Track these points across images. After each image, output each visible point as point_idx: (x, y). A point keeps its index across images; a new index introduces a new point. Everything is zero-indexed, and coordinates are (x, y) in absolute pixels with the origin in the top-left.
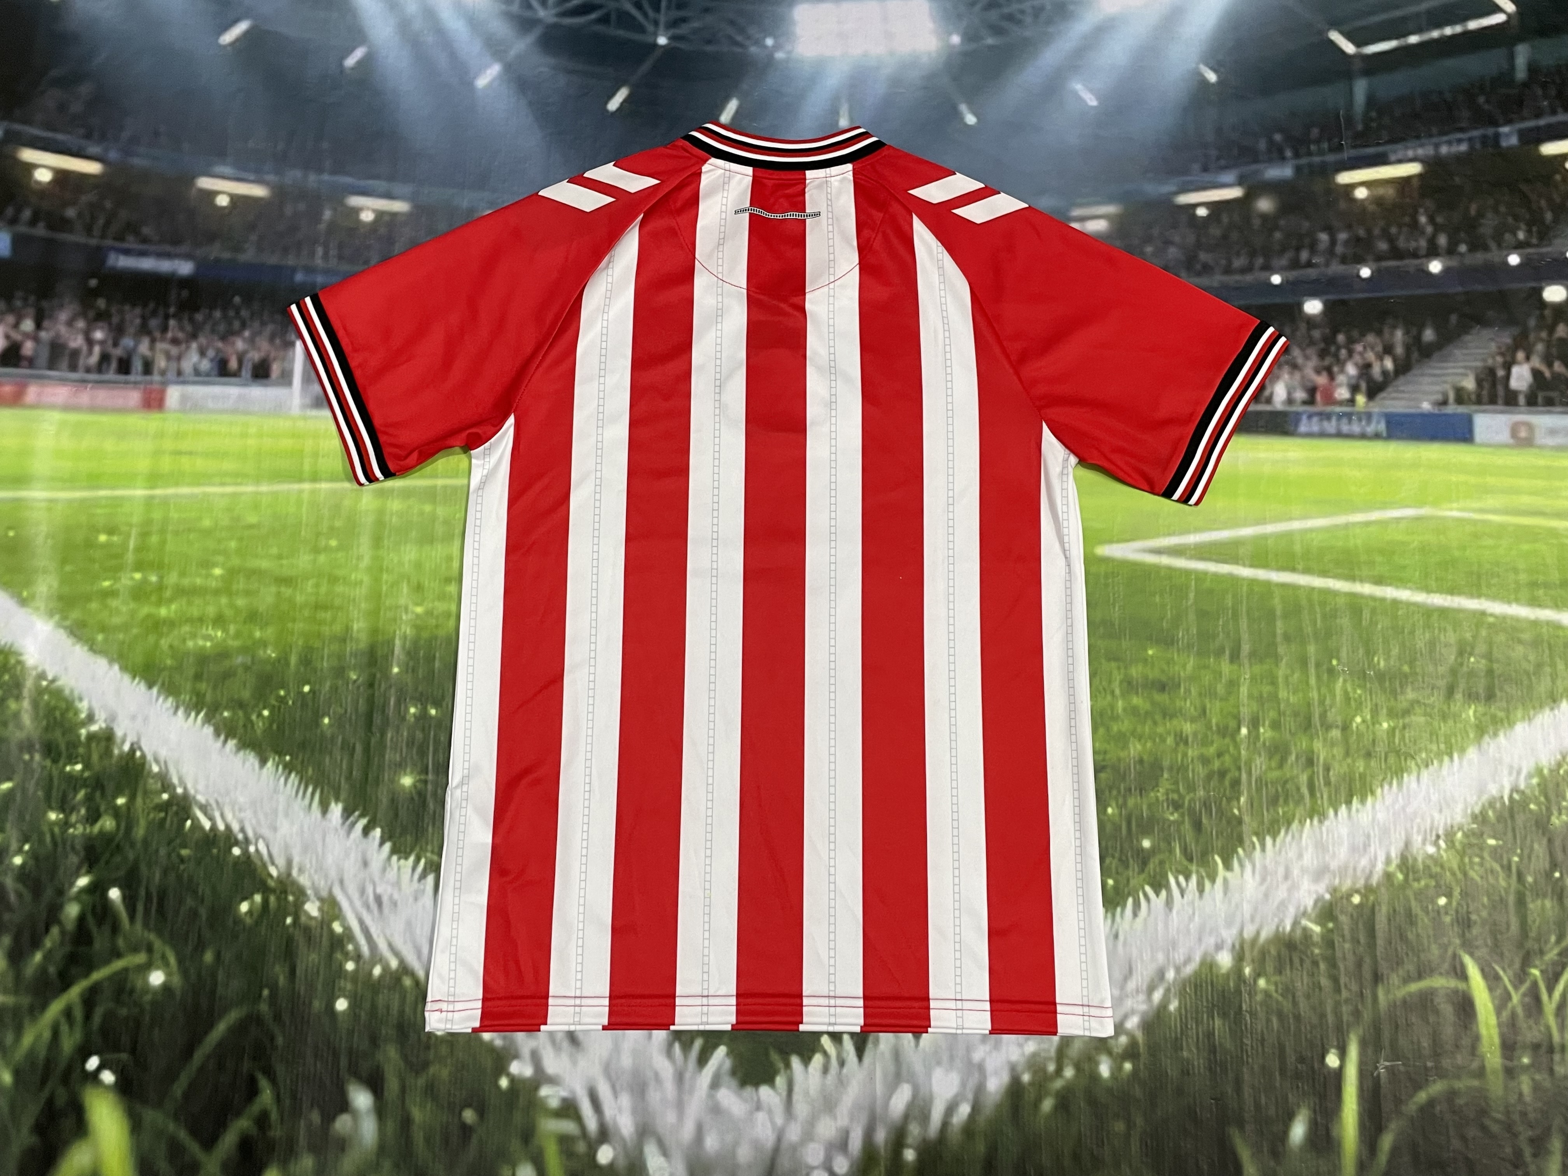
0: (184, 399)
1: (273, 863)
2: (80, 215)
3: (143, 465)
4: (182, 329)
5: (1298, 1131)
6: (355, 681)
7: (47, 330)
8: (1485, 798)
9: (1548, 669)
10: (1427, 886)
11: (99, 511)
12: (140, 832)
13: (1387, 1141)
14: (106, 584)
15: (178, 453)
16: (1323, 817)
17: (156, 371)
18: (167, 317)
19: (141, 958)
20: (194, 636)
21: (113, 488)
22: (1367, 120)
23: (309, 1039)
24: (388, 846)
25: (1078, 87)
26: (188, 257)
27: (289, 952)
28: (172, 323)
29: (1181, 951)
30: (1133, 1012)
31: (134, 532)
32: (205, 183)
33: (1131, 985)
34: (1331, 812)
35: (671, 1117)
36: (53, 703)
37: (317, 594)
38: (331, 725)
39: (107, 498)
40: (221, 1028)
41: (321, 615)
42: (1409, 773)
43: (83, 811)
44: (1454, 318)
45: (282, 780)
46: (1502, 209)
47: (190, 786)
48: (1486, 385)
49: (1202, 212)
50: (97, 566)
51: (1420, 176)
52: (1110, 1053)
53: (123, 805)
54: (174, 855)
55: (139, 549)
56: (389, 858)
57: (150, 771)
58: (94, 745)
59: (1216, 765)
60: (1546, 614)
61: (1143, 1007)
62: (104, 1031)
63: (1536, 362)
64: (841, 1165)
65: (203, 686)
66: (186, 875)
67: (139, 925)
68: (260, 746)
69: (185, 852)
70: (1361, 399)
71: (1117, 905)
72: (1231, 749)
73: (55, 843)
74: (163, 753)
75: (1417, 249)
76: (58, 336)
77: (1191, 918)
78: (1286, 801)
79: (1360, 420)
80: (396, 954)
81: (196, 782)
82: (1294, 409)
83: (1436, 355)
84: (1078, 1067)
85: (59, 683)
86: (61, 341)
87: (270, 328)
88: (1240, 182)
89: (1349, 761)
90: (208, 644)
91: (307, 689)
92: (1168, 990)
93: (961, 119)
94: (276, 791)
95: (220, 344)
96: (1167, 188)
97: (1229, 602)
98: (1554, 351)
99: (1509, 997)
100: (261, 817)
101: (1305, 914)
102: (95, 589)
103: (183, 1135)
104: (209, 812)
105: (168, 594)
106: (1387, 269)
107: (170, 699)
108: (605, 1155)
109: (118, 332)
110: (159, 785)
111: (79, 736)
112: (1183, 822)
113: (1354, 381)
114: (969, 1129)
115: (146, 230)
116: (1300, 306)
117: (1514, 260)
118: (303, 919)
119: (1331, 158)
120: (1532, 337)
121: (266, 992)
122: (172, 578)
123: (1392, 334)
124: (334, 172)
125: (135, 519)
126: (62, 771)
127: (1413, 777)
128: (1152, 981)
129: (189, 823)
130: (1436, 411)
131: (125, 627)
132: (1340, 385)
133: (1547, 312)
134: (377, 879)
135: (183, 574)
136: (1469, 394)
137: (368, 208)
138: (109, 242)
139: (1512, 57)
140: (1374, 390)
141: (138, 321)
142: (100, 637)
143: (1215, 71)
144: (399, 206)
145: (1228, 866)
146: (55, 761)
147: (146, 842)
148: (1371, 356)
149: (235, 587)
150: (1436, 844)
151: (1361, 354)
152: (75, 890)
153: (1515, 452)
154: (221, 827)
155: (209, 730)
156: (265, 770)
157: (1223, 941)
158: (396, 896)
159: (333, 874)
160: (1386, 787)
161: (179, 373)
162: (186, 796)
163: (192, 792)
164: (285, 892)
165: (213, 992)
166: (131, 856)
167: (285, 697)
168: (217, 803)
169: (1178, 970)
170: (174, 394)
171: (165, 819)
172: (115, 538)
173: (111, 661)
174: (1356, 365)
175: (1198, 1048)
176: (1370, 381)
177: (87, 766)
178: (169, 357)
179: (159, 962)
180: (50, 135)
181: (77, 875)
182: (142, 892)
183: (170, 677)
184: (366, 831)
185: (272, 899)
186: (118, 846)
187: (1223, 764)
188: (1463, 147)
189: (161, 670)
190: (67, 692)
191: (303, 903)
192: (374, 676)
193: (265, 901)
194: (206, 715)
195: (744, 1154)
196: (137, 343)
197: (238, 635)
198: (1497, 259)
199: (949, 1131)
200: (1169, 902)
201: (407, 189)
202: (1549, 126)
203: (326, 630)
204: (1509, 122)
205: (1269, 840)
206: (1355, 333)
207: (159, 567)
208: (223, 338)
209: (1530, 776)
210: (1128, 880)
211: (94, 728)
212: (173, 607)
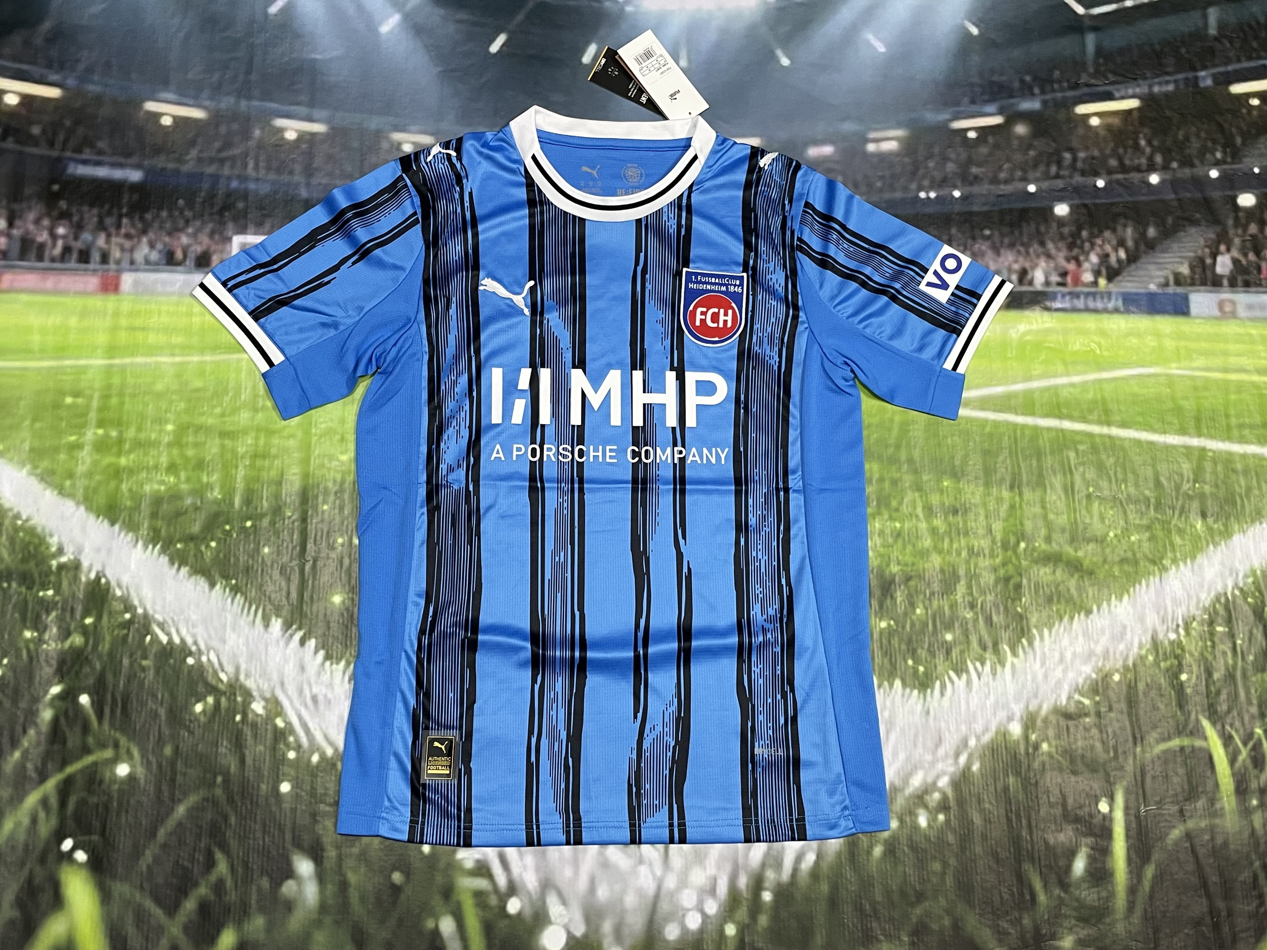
0: (136, 283)
1: (223, 670)
2: (44, 132)
3: (102, 339)
4: (133, 225)
5: (1079, 866)
6: (289, 518)
7: (19, 228)
8: (1213, 594)
9: (1256, 492)
10: (1172, 666)
11: (64, 377)
12: (105, 647)
13: (1150, 871)
14: (73, 438)
15: (133, 329)
16: (1089, 612)
17: (111, 260)
18: (120, 216)
19: (108, 753)
20: (149, 480)
21: (77, 358)
22: (1097, 65)
23: (258, 818)
24: (322, 653)
25: (871, 37)
26: (138, 167)
27: (238, 744)
28: (125, 221)
29: (980, 722)
30: (944, 773)
31: (96, 395)
32: (151, 106)
33: (941, 752)
34: (1095, 608)
35: (568, 872)
36: (27, 539)
37: (256, 445)
38: (271, 553)
39: (72, 367)
40: (181, 810)
41: (259, 462)
42: (1154, 576)
43: (55, 630)
44: (1170, 220)
45: (229, 600)
46: (1203, 134)
47: (149, 607)
48: (1198, 270)
49: (972, 135)
50: (64, 424)
51: (1138, 109)
52: (926, 807)
53: (90, 624)
54: (136, 666)
55: (102, 409)
56: (323, 664)
57: (114, 595)
58: (63, 573)
59: (1002, 572)
60: (1252, 449)
61: (952, 769)
62: (78, 817)
63: (1235, 253)
64: (712, 908)
65: (160, 523)
66: (146, 682)
67: (106, 726)
68: (209, 572)
69: (145, 663)
70: (1102, 282)
71: (928, 687)
72: (1014, 560)
73: (31, 658)
74: (126, 579)
75: (1140, 165)
76: (27, 232)
77: (987, 696)
78: (1059, 601)
79: (1102, 298)
80: (331, 743)
81: (154, 603)
82: (1051, 289)
83: (1159, 247)
84: (901, 820)
85: (31, 523)
86: (29, 237)
87: (210, 226)
88: (1000, 112)
89: (1107, 567)
90: (163, 488)
91: (249, 524)
92: (970, 756)
93: (778, 61)
94: (224, 609)
95: (167, 239)
96: (943, 116)
97: (1006, 442)
98: (1248, 244)
99: (1240, 752)
100: (212, 632)
101: (1078, 690)
102: (63, 441)
103: (149, 904)
104: (166, 628)
105: (127, 446)
106: (1118, 182)
107: (130, 534)
108: (513, 906)
109: (78, 228)
110: (122, 606)
111: (50, 567)
112: (977, 619)
113: (1096, 268)
114: (815, 873)
115: (101, 144)
116: (1051, 209)
117: (1214, 174)
118: (250, 716)
119: (1070, 94)
120: (1231, 232)
121: (219, 779)
122: (131, 433)
123: (1124, 231)
124: (262, 100)
125: (97, 385)
126: (37, 596)
127: (1157, 579)
128: (958, 747)
129: (148, 638)
130: (1160, 291)
131: (89, 475)
132: (1087, 270)
133: (1241, 214)
134: (313, 681)
135: (139, 429)
136: (1185, 277)
137: (292, 129)
138: (68, 154)
139: (1205, 17)
140: (1113, 275)
141: (95, 219)
142: (68, 483)
143: (977, 26)
144: (318, 128)
145: (1015, 654)
146: (29, 588)
147: (111, 654)
148: (1108, 248)
149: (185, 440)
150: (1177, 632)
151: (1101, 246)
152: (49, 697)
153: (1223, 323)
154: (177, 640)
155: (164, 559)
156: (214, 591)
157: (1013, 714)
158: (330, 696)
159: (275, 677)
160: (1137, 586)
161: (132, 262)
162: (146, 615)
163: (151, 612)
164: (235, 695)
165: (173, 780)
166: (98, 666)
167: (230, 531)
168: (173, 621)
169: (978, 738)
170: (128, 279)
171: (127, 635)
172: (80, 400)
173: (78, 504)
174: (1098, 255)
175: (997, 801)
176: (1109, 268)
177: (57, 592)
178: (123, 249)
179: (125, 756)
180: (17, 66)
181: (50, 684)
182: (109, 697)
183: (130, 516)
184: (302, 642)
185: (223, 700)
186: (87, 658)
187: (1007, 571)
188: (1171, 88)
189: (121, 511)
190: (39, 530)
191: (250, 703)
192: (307, 512)
193: (217, 704)
194: (162, 547)
195: (630, 900)
196: (95, 238)
197: (188, 480)
198: (1201, 173)
199: (799, 874)
200: (969, 682)
201: (324, 113)
202: (1236, 71)
203: (264, 474)
204: (1204, 68)
205: (1046, 632)
206: (1096, 231)
207: (119, 424)
208: (170, 234)
209: (1246, 576)
210: (936, 667)
211: (64, 559)
212: (132, 457)
